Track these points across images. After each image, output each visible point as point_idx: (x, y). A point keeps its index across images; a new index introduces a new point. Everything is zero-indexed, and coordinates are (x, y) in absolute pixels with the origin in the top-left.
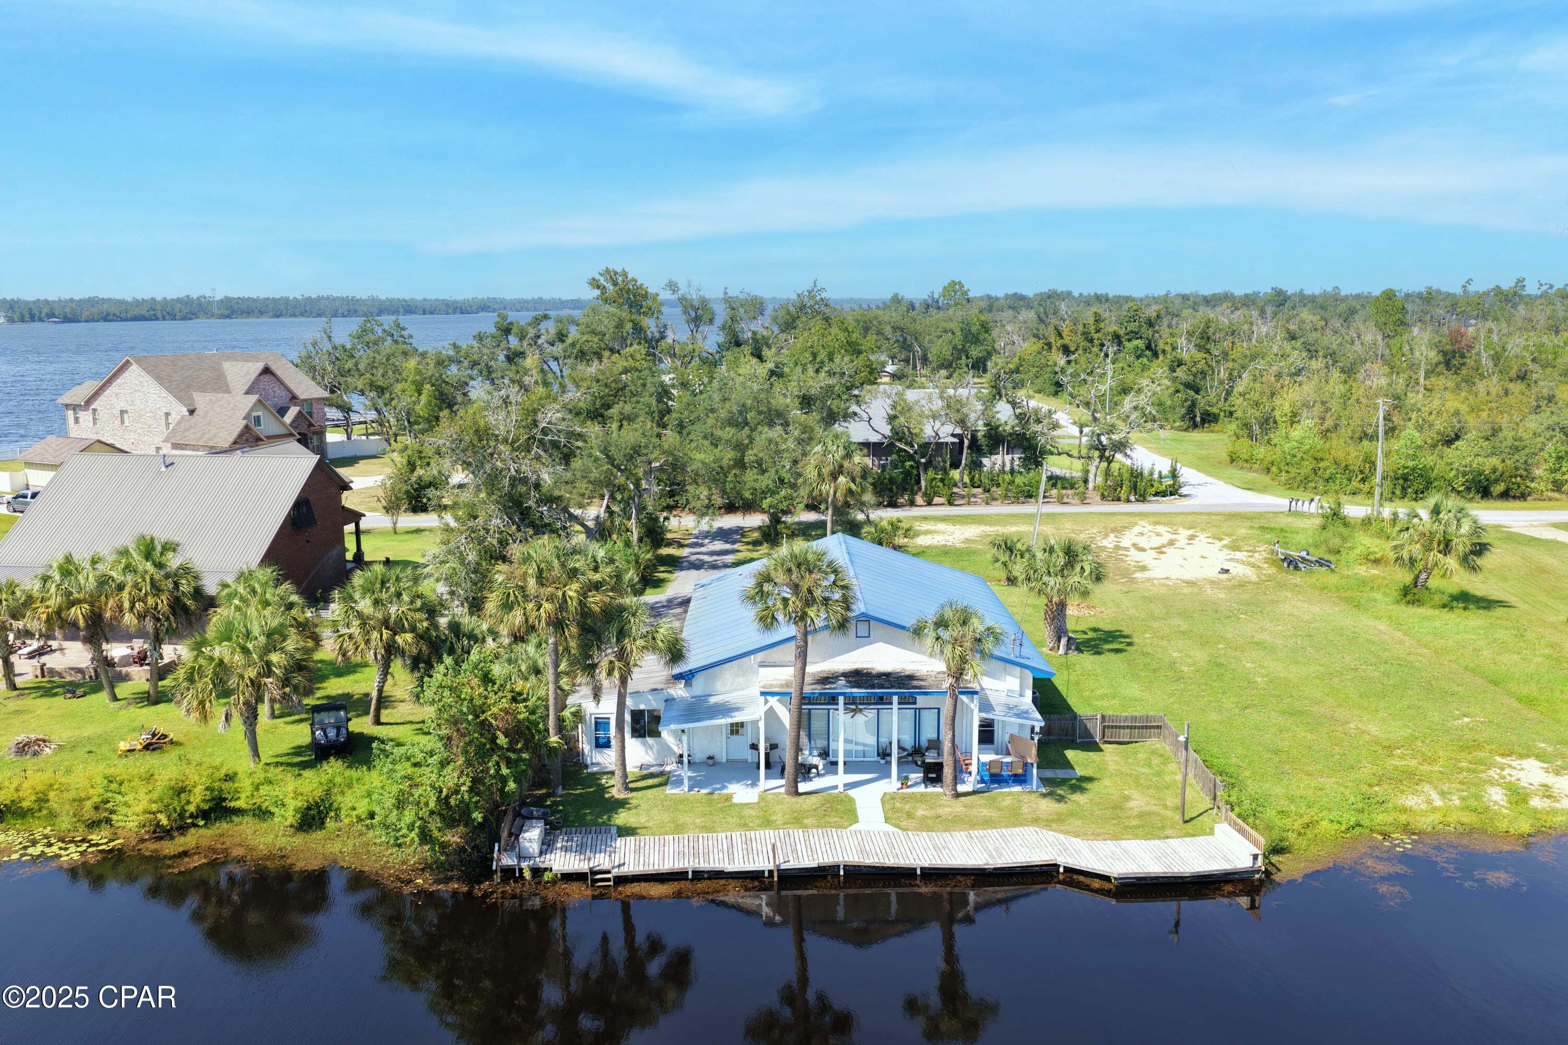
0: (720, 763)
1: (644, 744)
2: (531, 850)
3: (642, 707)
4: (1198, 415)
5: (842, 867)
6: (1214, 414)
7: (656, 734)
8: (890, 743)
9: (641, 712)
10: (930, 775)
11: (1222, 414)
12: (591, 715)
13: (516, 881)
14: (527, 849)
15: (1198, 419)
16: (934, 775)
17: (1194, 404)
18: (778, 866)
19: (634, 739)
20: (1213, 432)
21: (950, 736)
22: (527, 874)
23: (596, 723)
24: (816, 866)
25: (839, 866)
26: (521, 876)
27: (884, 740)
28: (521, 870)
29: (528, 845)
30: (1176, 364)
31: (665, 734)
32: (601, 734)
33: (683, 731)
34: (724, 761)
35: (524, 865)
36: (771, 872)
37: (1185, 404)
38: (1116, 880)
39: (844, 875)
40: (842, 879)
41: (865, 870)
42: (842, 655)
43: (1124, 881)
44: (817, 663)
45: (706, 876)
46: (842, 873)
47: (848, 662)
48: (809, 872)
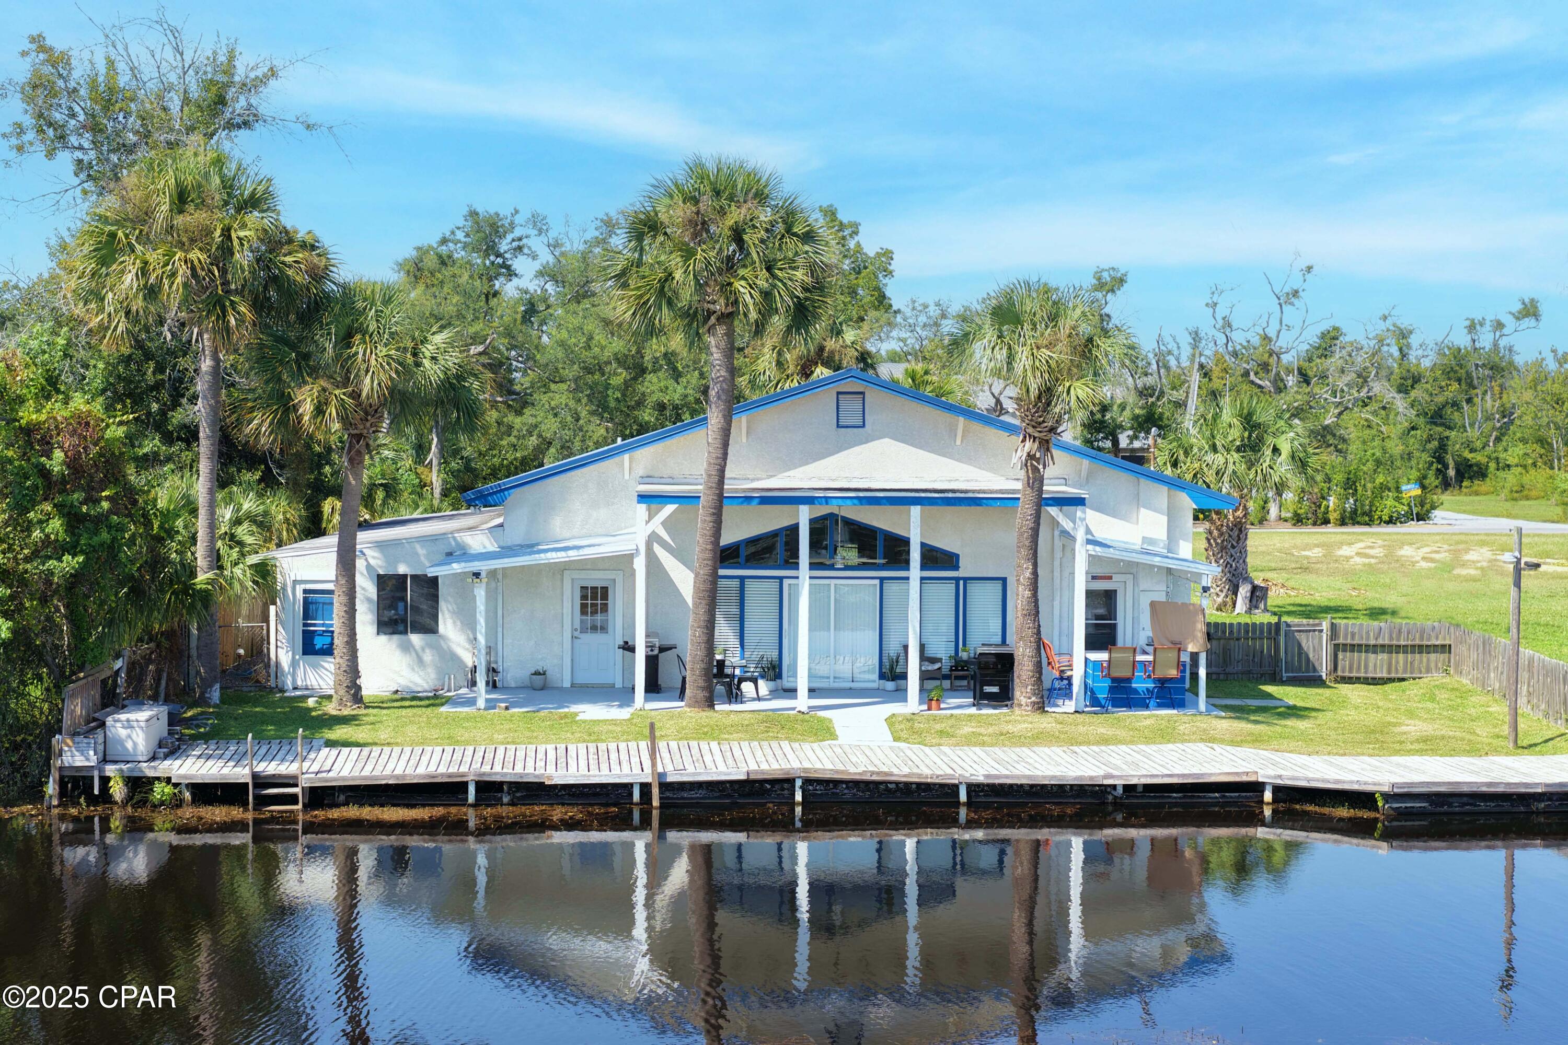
0: (561, 689)
1: (407, 648)
2: (129, 745)
3: (402, 569)
4: (1451, 464)
5: (799, 783)
6: (1478, 465)
7: (429, 628)
8: (906, 647)
9: (401, 579)
10: (988, 689)
11: (1492, 465)
12: (295, 582)
13: (93, 800)
14: (121, 742)
15: (1451, 472)
16: (995, 689)
17: (1443, 446)
18: (661, 775)
19: (383, 638)
20: (1477, 494)
21: (1028, 574)
22: (118, 790)
23: (307, 603)
24: (743, 777)
25: (791, 781)
26: (105, 796)
27: (893, 648)
28: (105, 780)
29: (123, 733)
30: (1410, 382)
31: (447, 625)
32: (318, 625)
33: (477, 575)
34: (567, 684)
35: (110, 770)
36: (645, 788)
37: (1429, 446)
38: (1387, 802)
39: (804, 803)
40: (798, 810)
41: (848, 795)
42: (807, 464)
43: (1403, 805)
44: (758, 479)
45: (506, 800)
46: (799, 797)
47: (820, 479)
48: (728, 796)
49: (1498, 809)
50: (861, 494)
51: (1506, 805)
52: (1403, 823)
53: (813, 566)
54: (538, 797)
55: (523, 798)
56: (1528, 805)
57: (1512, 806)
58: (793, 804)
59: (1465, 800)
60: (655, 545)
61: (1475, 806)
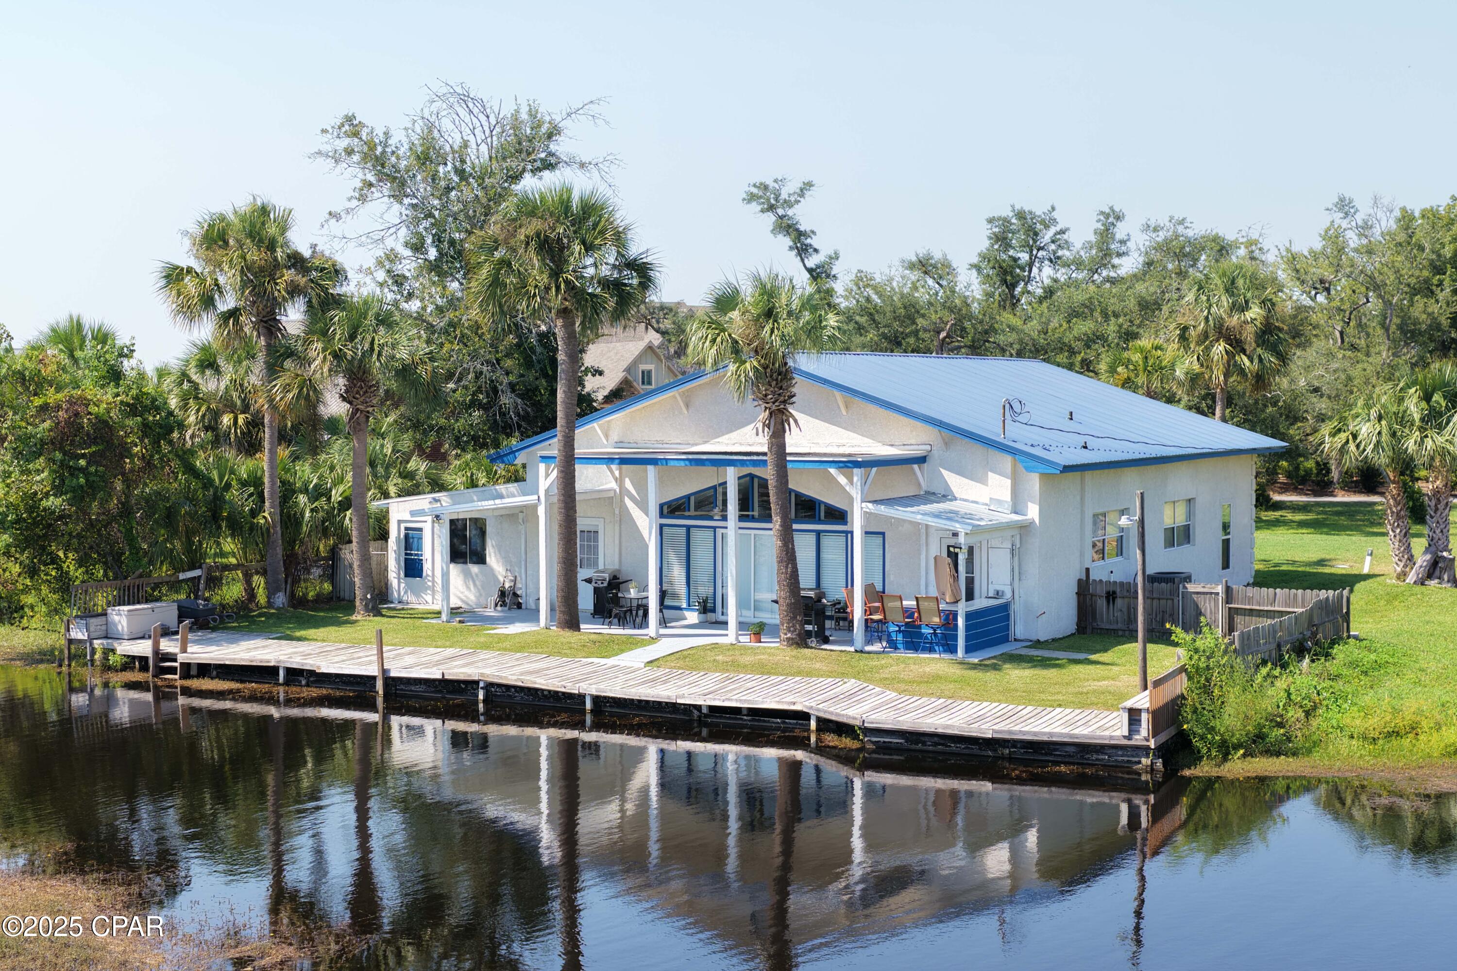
1: (465, 573)
3: (464, 515)
5: (482, 684)
9: (464, 521)
12: (399, 521)
19: (454, 566)
22: (99, 657)
23: (407, 538)
24: (440, 677)
25: (477, 683)
31: (492, 558)
32: (414, 555)
38: (866, 736)
39: (484, 701)
40: (481, 706)
41: (518, 697)
42: (731, 431)
43: (882, 740)
44: (696, 445)
45: (304, 682)
46: (481, 696)
47: (741, 444)
48: (440, 692)
49: (967, 751)
50: (690, 457)
51: (975, 748)
52: (882, 756)
53: (742, 518)
54: (324, 682)
55: (312, 682)
56: (995, 750)
57: (980, 749)
58: (476, 703)
59: (936, 739)
60: (626, 499)
61: (947, 746)
